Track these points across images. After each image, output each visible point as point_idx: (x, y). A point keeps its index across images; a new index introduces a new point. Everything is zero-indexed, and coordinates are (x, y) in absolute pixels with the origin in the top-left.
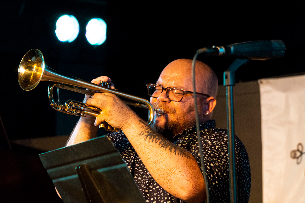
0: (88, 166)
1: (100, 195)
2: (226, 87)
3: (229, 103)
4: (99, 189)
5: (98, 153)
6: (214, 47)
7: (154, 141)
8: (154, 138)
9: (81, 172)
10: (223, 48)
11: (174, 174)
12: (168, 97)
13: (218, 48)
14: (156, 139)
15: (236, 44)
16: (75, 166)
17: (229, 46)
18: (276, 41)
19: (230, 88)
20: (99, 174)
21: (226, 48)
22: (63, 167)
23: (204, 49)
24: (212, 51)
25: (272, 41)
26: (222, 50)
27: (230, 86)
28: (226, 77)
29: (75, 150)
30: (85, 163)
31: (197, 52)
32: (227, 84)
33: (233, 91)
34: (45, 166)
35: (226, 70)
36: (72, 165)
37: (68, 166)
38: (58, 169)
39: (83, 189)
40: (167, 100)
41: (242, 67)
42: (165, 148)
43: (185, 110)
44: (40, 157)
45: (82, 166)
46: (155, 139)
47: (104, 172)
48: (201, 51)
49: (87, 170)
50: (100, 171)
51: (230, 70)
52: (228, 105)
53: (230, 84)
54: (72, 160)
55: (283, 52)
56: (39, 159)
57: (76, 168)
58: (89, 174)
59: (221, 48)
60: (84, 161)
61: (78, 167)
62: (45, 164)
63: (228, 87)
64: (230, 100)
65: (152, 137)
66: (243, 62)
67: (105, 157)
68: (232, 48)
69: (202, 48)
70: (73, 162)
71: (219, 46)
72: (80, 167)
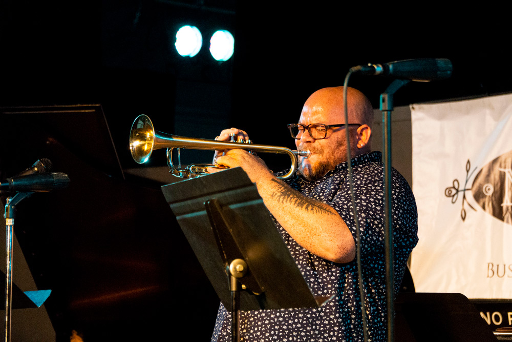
0: (218, 201)
1: (231, 236)
2: (383, 113)
3: (386, 131)
4: (231, 228)
5: (231, 186)
6: (369, 65)
7: (288, 201)
8: (288, 197)
9: (209, 207)
10: (380, 66)
11: (314, 236)
12: (311, 135)
13: (375, 66)
14: (291, 198)
15: (396, 62)
16: (204, 201)
17: (388, 64)
18: (441, 59)
19: (387, 114)
20: (231, 211)
21: (384, 67)
22: (189, 202)
23: (358, 68)
24: (367, 69)
25: (436, 59)
26: (379, 69)
27: (387, 111)
28: (384, 101)
29: (204, 182)
30: (215, 197)
31: (350, 70)
32: (384, 109)
33: (390, 117)
34: (168, 200)
35: (383, 92)
36: (200, 199)
37: (195, 201)
38: (183, 204)
39: (212, 228)
40: (310, 139)
41: (402, 89)
42: (300, 208)
43: (333, 147)
44: (163, 189)
45: (212, 201)
46: (289, 199)
47: (236, 209)
48: (354, 69)
49: (217, 206)
50: (233, 207)
51: (387, 93)
52: (384, 133)
53: (387, 108)
54: (200, 193)
55: (449, 72)
56: (161, 192)
57: (204, 203)
58: (219, 210)
59: (378, 66)
60: (214, 195)
61: (207, 202)
62: (168, 197)
63: (386, 112)
64: (388, 128)
65: (286, 197)
66: (403, 83)
67: (239, 191)
68: (391, 67)
69: (356, 65)
70: (201, 196)
71: (376, 64)
72: (209, 203)
